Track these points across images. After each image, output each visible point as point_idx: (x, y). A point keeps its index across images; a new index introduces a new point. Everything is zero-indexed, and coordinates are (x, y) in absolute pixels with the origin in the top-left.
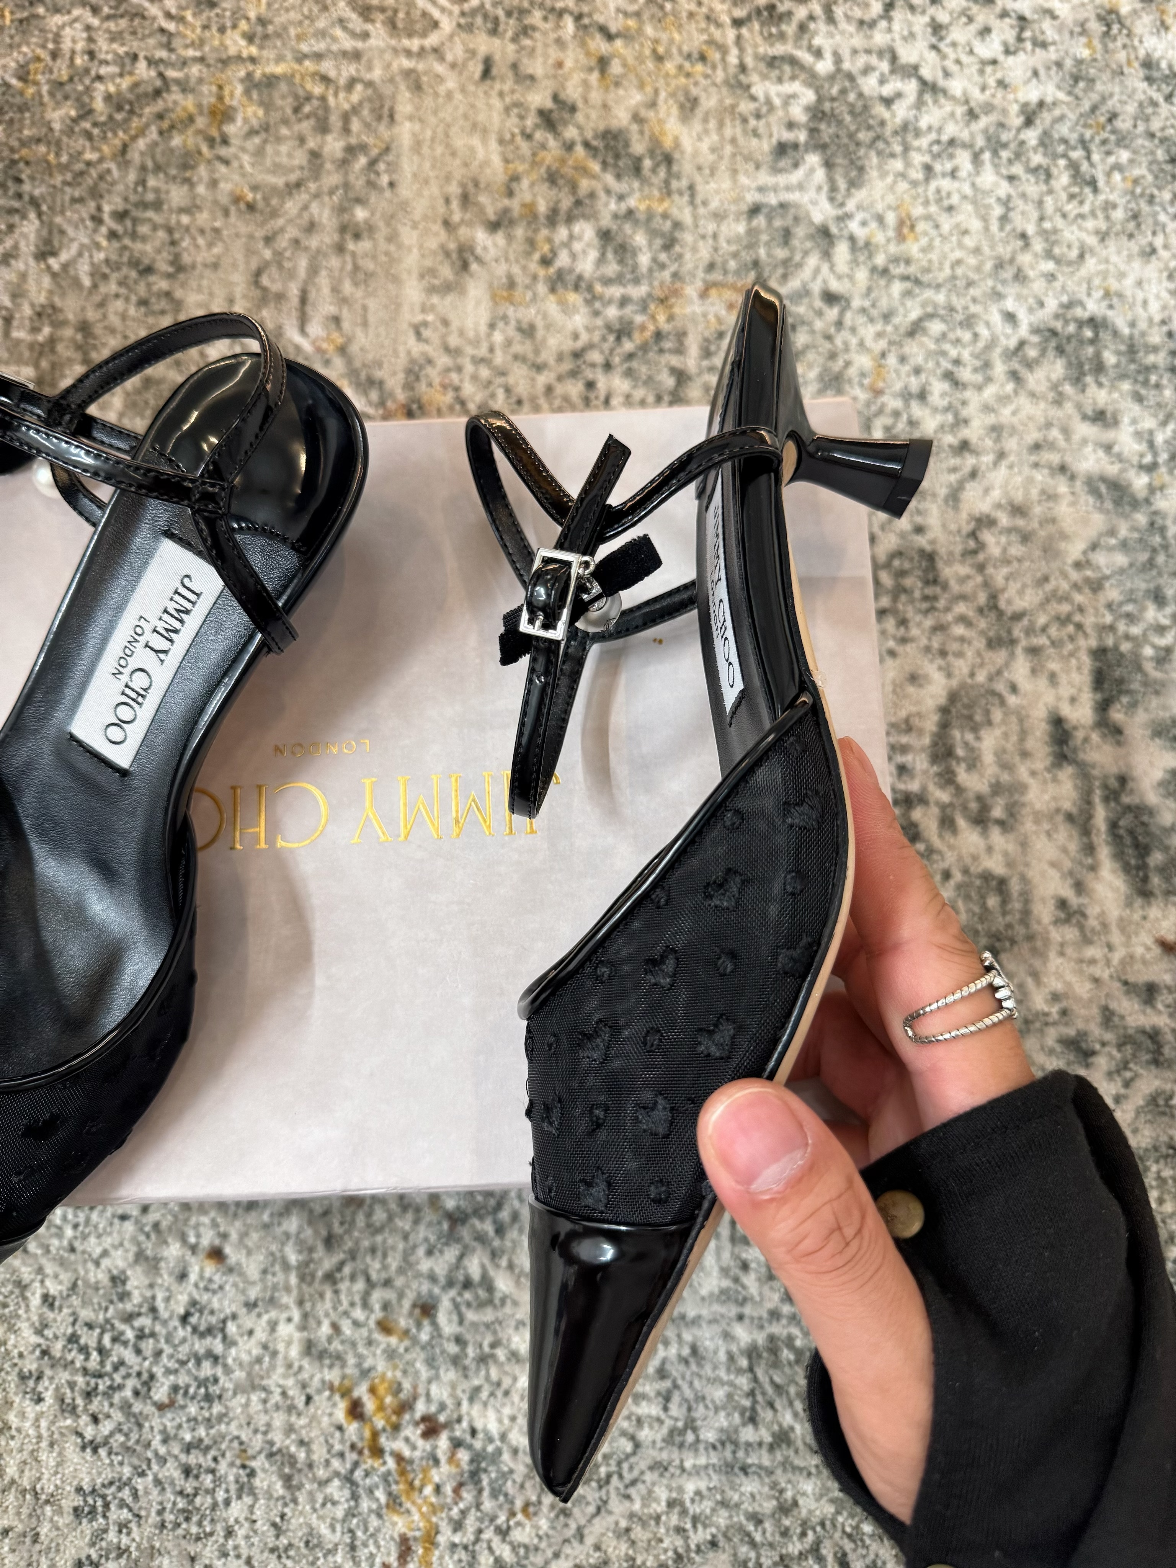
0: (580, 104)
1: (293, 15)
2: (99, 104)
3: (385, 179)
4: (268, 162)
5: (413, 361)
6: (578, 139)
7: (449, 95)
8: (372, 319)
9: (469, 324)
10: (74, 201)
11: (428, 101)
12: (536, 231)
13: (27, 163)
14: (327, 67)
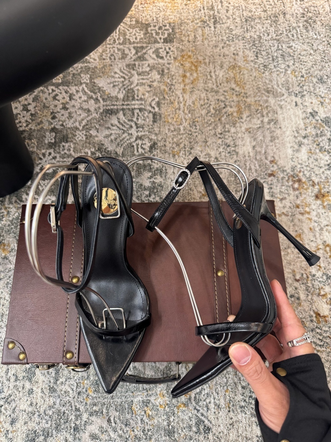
0: (318, 111)
1: (251, 92)
2: (212, 110)
3: (279, 126)
4: (252, 122)
5: (292, 166)
6: (319, 119)
7: (289, 109)
8: (281, 156)
9: (303, 158)
10: (210, 130)
11: (284, 110)
12: (314, 138)
13: (198, 122)
14: (261, 103)
